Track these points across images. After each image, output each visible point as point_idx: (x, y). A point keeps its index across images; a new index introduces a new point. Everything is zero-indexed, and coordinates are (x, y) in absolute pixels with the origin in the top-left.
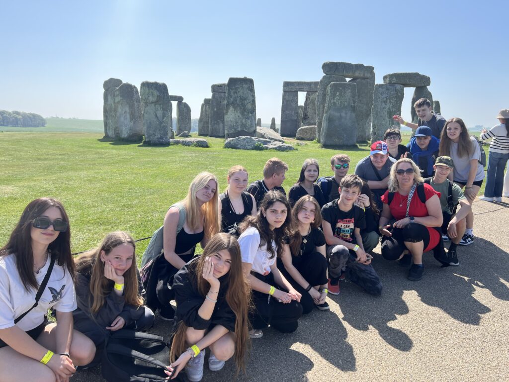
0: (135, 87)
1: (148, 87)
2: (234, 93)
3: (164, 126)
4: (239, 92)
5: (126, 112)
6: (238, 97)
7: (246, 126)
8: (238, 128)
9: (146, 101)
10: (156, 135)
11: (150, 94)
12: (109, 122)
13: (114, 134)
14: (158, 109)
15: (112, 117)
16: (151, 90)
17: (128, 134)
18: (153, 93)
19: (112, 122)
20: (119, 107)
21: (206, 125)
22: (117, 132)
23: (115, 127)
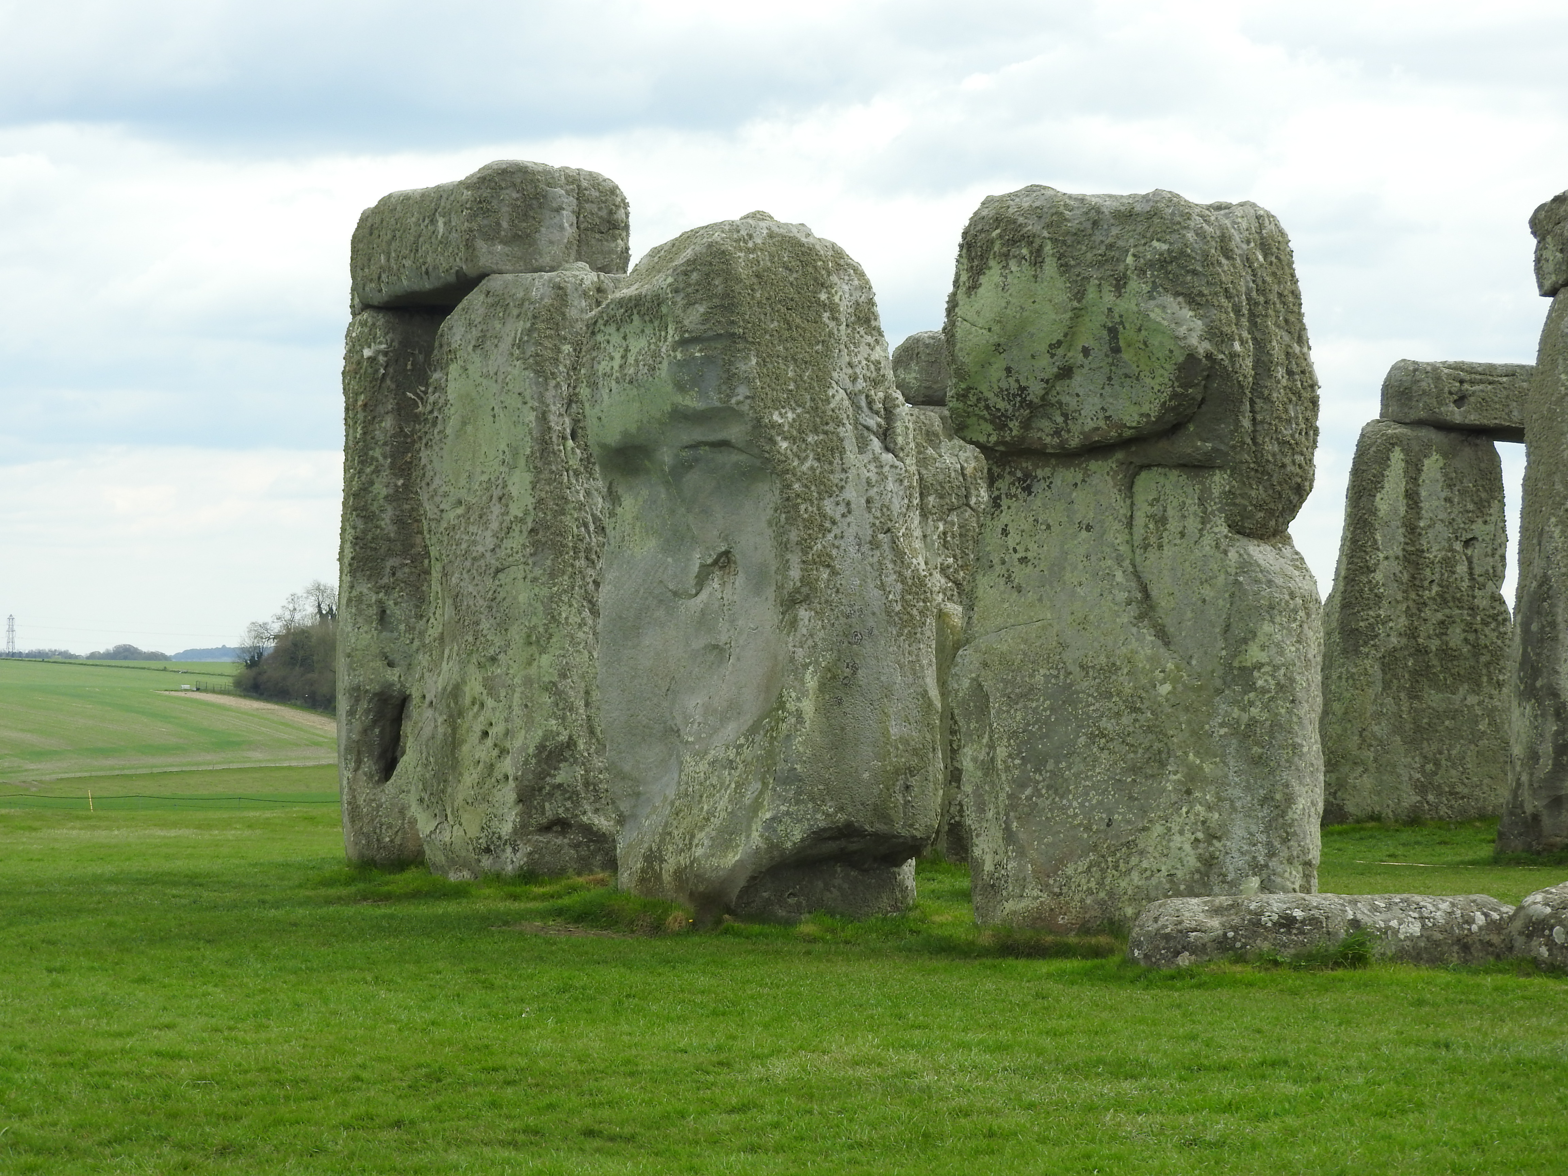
1: (1069, 261)
5: (724, 561)
9: (1026, 425)
10: (1150, 840)
11: (1084, 339)
12: (455, 692)
13: (521, 831)
14: (1161, 521)
15: (503, 627)
16: (1109, 298)
17: (754, 839)
18: (1127, 334)
19: (490, 686)
20: (629, 505)
21: (1414, 695)
22: (552, 809)
23: (541, 748)
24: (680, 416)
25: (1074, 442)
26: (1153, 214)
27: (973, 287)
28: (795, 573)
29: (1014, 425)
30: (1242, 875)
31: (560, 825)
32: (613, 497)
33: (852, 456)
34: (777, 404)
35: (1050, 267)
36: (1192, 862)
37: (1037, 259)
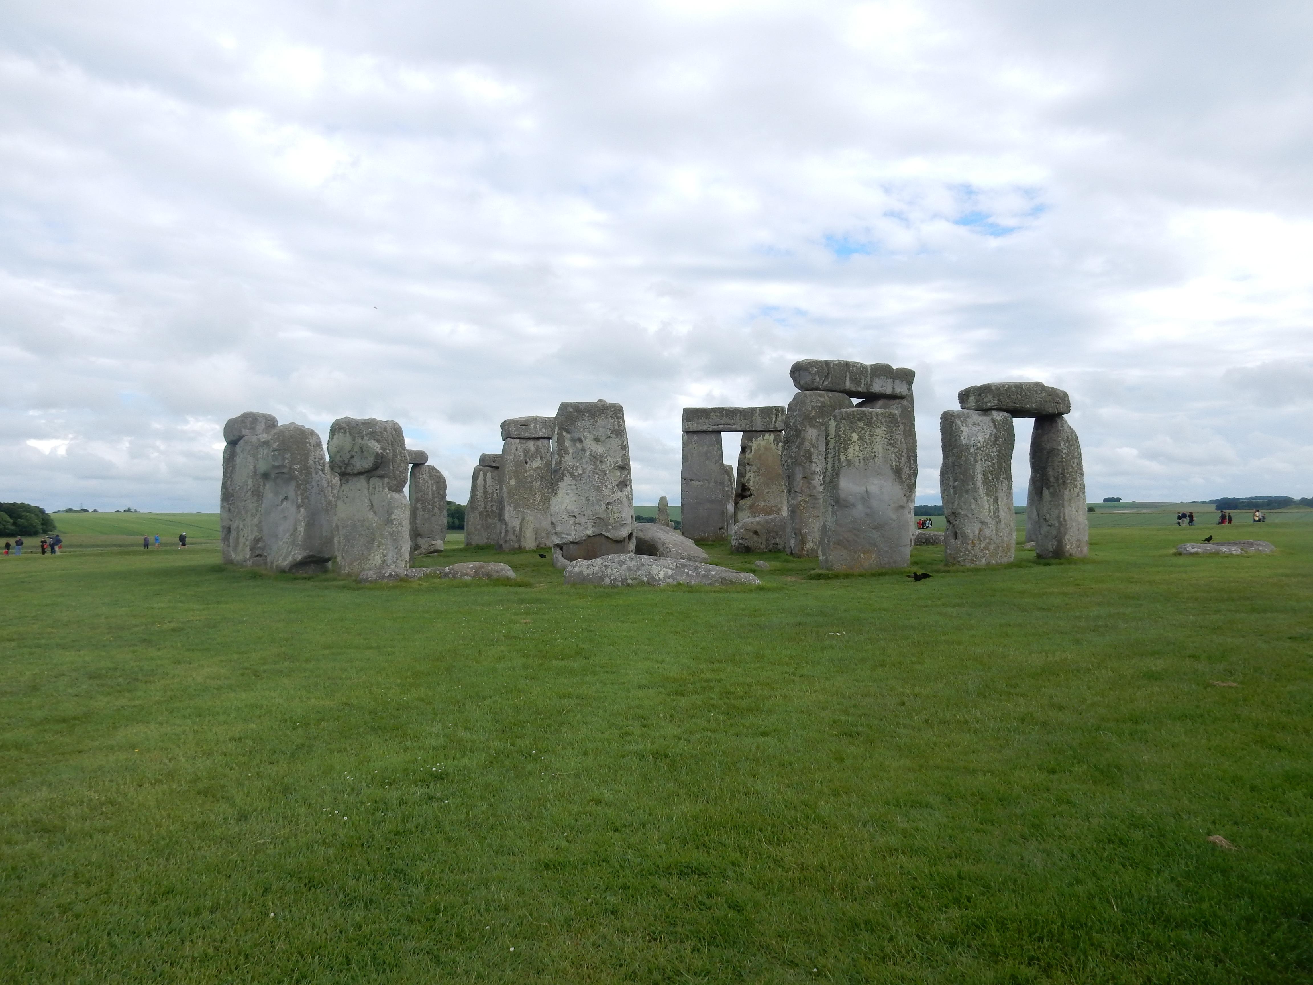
0: (312, 433)
1: (352, 433)
2: (574, 440)
3: (391, 534)
4: (585, 438)
5: (286, 498)
6: (583, 450)
7: (606, 524)
8: (586, 528)
9: (345, 468)
10: (371, 557)
11: (356, 450)
12: (238, 527)
13: (251, 557)
14: (375, 488)
15: (246, 513)
16: (360, 441)
17: (290, 558)
18: (364, 448)
19: (244, 525)
20: (267, 486)
21: (486, 520)
22: (258, 552)
23: (255, 539)
24: (275, 467)
25: (356, 472)
26: (369, 423)
27: (332, 439)
28: (300, 501)
29: (343, 469)
30: (391, 564)
31: (259, 556)
32: (265, 485)
33: (314, 475)
34: (295, 464)
35: (348, 434)
36: (380, 562)
37: (345, 433)
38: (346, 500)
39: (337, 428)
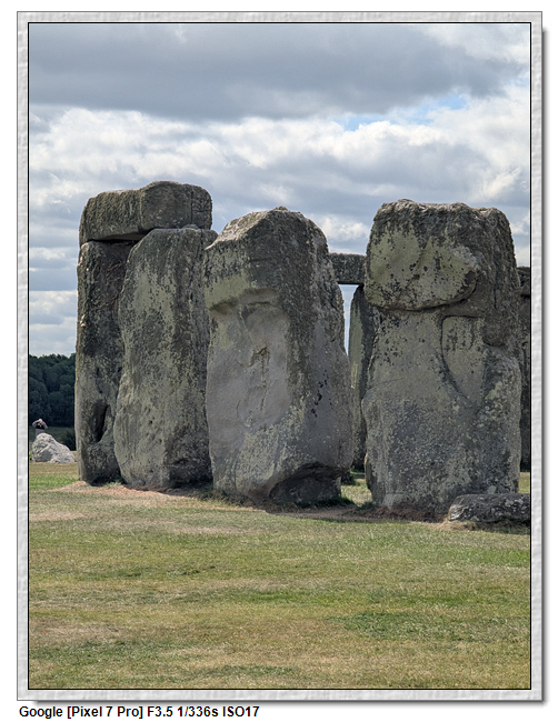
1: (420, 230)
3: (491, 426)
9: (398, 298)
11: (425, 264)
12: (137, 404)
13: (167, 463)
14: (456, 338)
16: (437, 247)
17: (278, 468)
18: (444, 262)
20: (222, 327)
24: (250, 292)
25: (419, 306)
26: (455, 213)
27: (377, 242)
29: (393, 298)
30: (489, 485)
32: (214, 324)
35: (411, 233)
37: (406, 230)
38: (393, 359)
39: (388, 220)
